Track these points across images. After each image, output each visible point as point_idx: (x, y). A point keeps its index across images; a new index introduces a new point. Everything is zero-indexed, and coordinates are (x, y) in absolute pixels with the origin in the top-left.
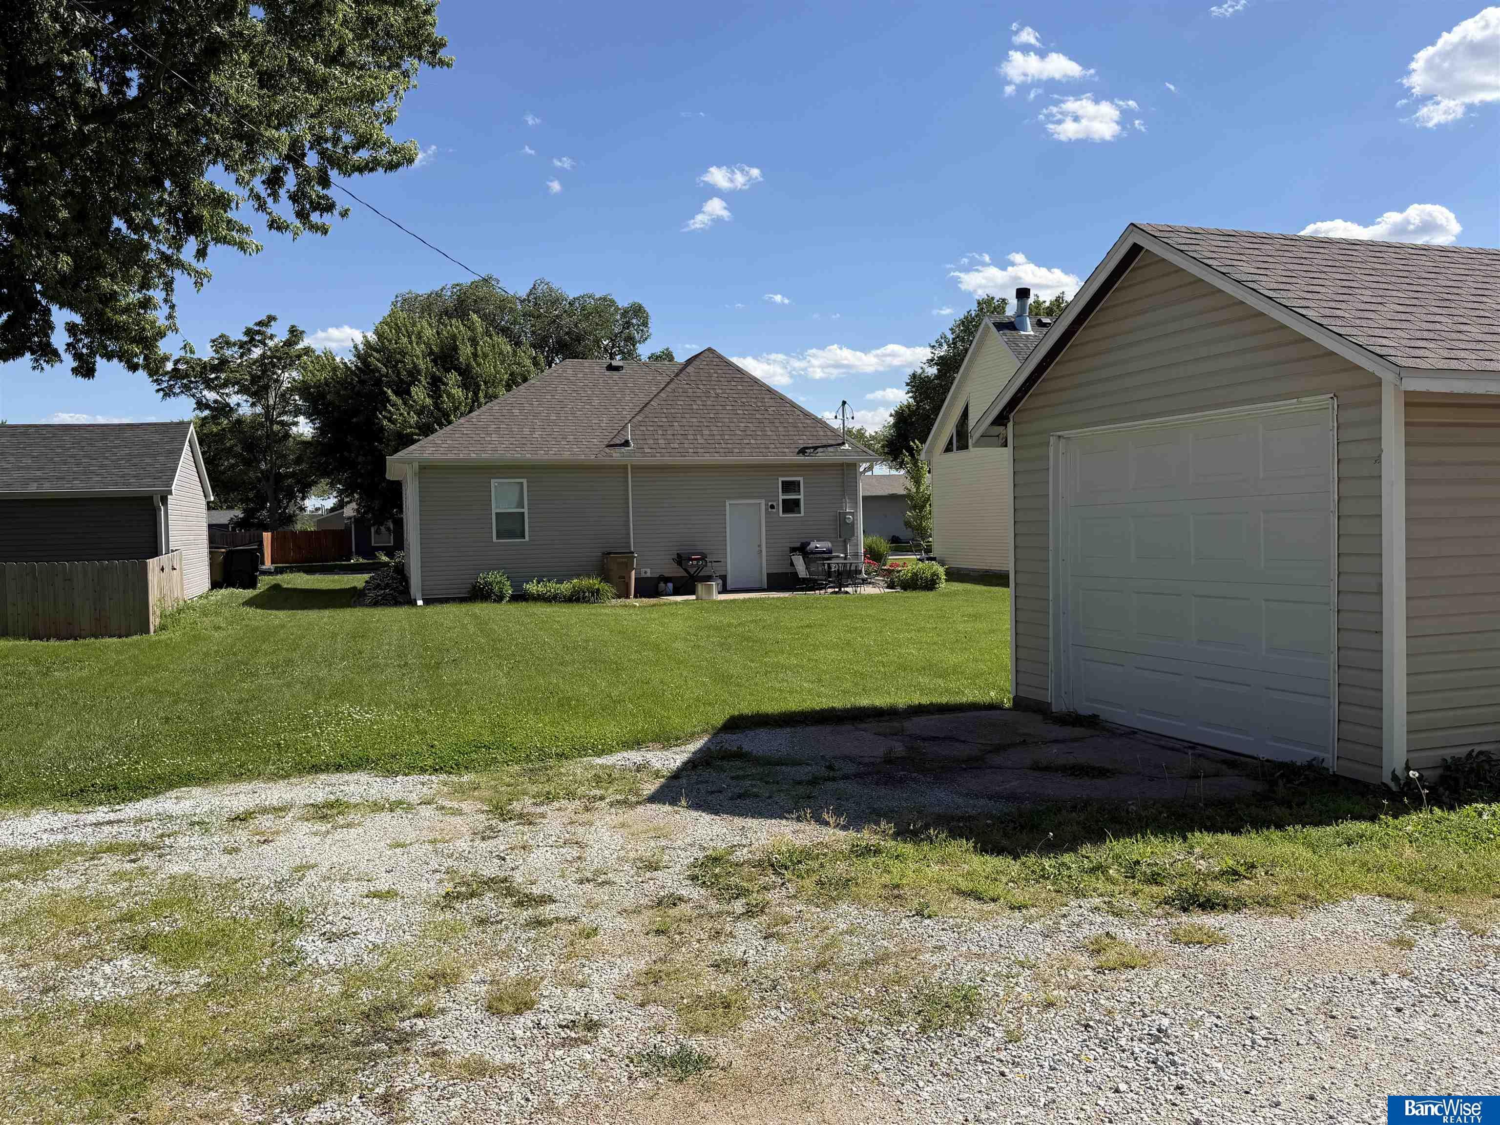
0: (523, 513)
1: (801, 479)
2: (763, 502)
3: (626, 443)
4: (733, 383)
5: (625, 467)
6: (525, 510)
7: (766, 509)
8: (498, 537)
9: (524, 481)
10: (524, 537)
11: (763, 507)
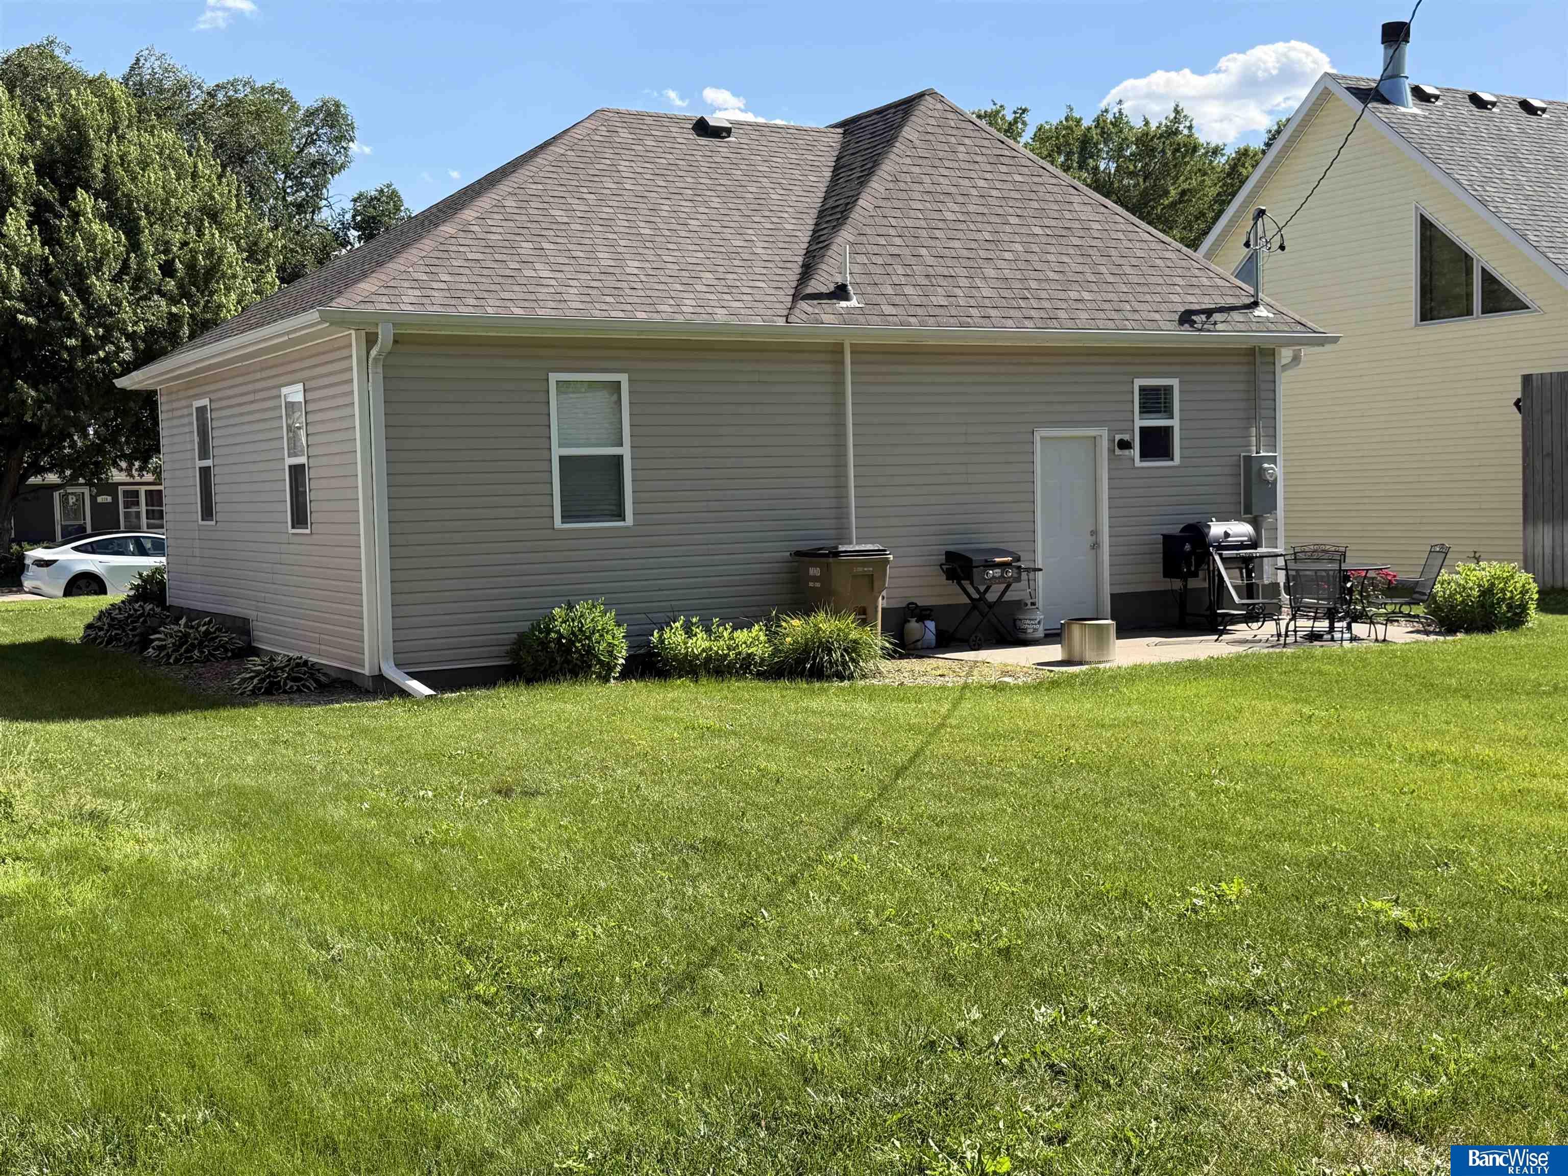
0: (620, 458)
1: (1174, 382)
2: (1103, 433)
3: (841, 292)
4: (1004, 169)
5: (837, 350)
6: (625, 451)
7: (1111, 451)
8: (565, 518)
9: (623, 378)
10: (621, 516)
11: (1105, 444)
